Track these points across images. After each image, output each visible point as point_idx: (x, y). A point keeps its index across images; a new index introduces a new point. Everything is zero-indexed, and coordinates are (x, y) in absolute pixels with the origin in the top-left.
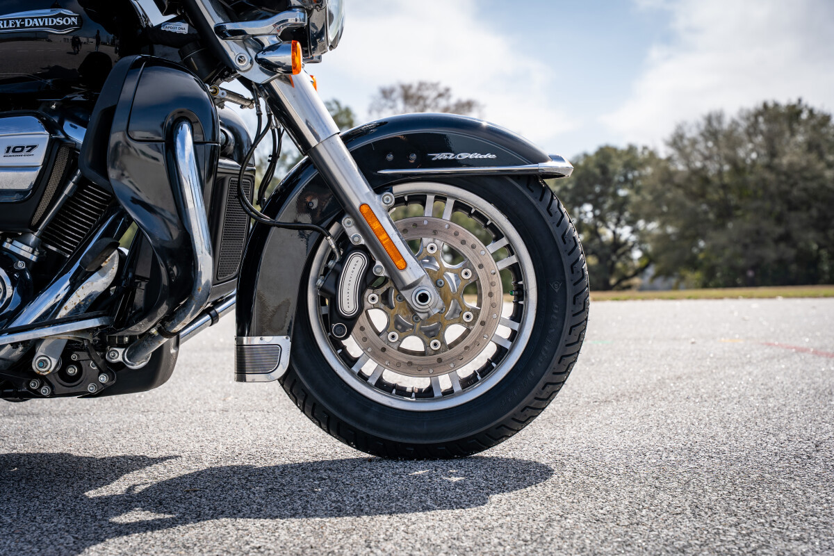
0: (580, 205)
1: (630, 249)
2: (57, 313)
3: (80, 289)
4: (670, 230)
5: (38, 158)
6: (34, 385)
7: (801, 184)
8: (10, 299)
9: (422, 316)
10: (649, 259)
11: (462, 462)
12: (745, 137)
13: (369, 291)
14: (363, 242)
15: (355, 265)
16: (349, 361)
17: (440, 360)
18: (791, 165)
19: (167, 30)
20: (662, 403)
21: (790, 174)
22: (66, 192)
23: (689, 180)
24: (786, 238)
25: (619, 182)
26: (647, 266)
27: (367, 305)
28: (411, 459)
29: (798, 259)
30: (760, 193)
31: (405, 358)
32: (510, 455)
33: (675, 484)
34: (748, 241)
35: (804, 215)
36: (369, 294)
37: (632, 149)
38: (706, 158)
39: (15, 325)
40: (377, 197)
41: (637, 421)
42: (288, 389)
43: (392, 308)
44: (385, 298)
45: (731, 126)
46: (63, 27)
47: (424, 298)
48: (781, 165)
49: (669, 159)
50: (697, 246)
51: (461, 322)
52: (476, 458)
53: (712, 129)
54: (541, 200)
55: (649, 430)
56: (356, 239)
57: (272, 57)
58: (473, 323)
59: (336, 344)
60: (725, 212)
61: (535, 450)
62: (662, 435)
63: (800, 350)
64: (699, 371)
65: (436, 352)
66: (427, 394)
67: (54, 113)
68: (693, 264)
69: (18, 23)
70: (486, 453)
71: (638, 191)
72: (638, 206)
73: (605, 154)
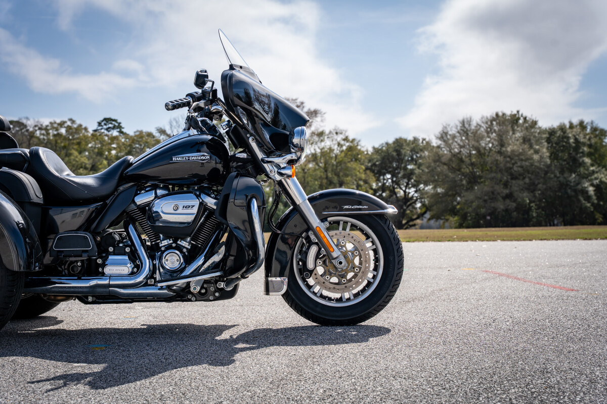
0: (384, 174)
1: (415, 202)
2: (200, 269)
3: (210, 260)
4: (439, 190)
5: (195, 210)
6: (189, 297)
7: (519, 164)
8: (182, 263)
9: (339, 270)
10: (426, 208)
11: (354, 327)
12: (485, 134)
13: (318, 260)
14: (317, 241)
15: (314, 250)
16: (309, 287)
17: (346, 287)
18: (513, 151)
19: (239, 156)
20: (433, 302)
21: (511, 157)
22: (201, 221)
23: (450, 160)
24: (510, 196)
25: (408, 160)
26: (425, 213)
27: (317, 265)
28: (334, 326)
29: (517, 209)
30: (494, 168)
31: (332, 286)
32: (372, 324)
33: (438, 335)
34: (486, 198)
35: (521, 182)
36: (318, 261)
37: (416, 140)
38: (461, 147)
39: (183, 274)
40: (322, 223)
41: (422, 310)
42: (285, 298)
43: (327, 266)
44: (324, 262)
45: (476, 127)
46: (204, 160)
47: (341, 263)
48: (507, 151)
49: (439, 147)
50: (456, 200)
51: (354, 272)
52: (359, 325)
53: (465, 129)
54: (385, 224)
55: (427, 314)
56: (314, 240)
57: (283, 171)
58: (359, 272)
59: (304, 280)
60: (473, 180)
61: (382, 322)
62: (433, 316)
63: (501, 275)
64: (450, 286)
65: (344, 284)
66: (340, 300)
67: (197, 190)
68: (453, 212)
69: (187, 158)
70: (363, 324)
71: (419, 166)
72: (420, 176)
73: (399, 143)
